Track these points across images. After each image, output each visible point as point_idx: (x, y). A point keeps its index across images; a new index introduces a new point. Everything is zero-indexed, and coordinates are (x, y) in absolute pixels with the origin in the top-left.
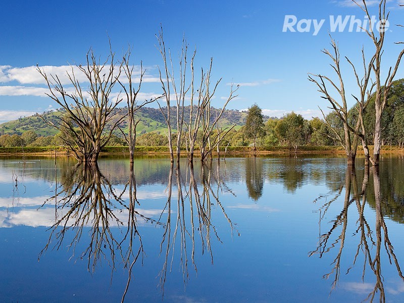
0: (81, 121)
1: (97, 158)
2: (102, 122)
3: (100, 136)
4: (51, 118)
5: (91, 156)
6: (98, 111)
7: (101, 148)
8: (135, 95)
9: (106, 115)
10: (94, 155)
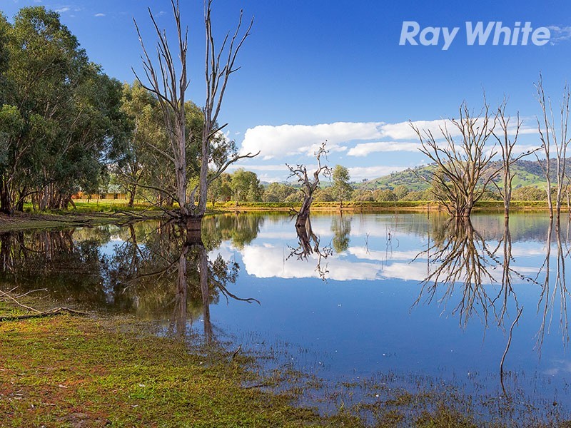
0: (453, 175)
1: (469, 213)
2: (476, 176)
3: (473, 190)
4: (423, 173)
5: (464, 211)
6: (471, 164)
7: (474, 202)
8: (511, 147)
9: (480, 169)
10: (467, 210)
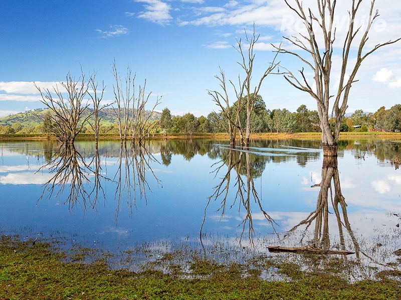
0: (63, 118)
1: (73, 141)
2: (77, 118)
3: (75, 127)
4: (31, 115)
5: (70, 140)
6: (74, 111)
7: (76, 135)
8: (99, 102)
9: (79, 114)
10: (72, 139)
